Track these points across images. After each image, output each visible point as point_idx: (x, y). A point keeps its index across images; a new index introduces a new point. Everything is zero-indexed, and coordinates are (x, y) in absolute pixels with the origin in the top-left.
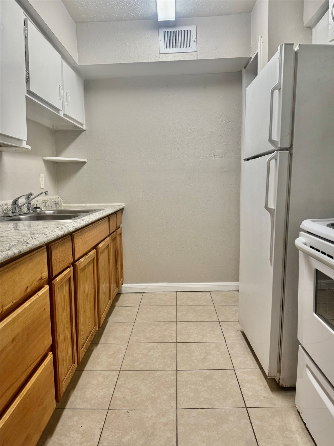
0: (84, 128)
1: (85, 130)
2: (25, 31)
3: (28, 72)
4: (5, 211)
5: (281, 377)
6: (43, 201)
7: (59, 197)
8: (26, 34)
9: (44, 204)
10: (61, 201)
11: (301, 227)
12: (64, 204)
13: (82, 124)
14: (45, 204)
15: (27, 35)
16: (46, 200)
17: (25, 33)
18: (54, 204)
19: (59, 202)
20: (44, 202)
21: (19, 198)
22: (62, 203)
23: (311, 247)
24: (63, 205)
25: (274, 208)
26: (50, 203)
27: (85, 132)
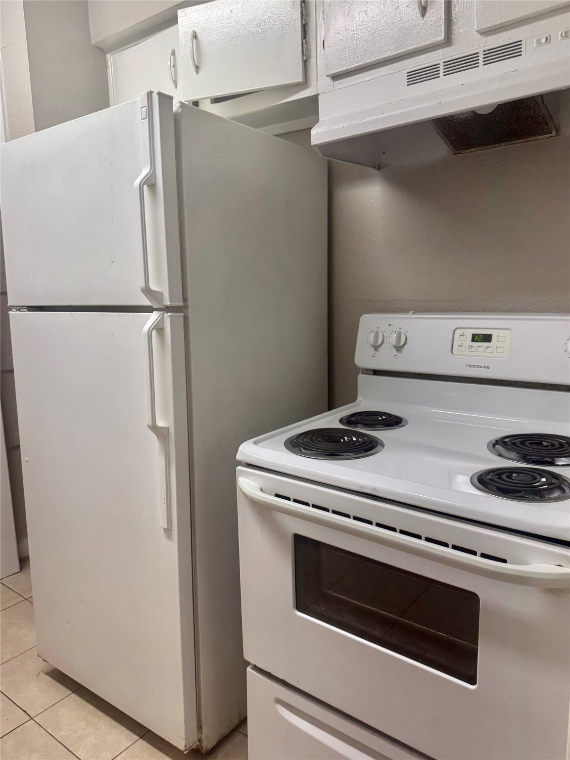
5: (203, 736)
11: (239, 457)
23: (277, 495)
25: (166, 426)
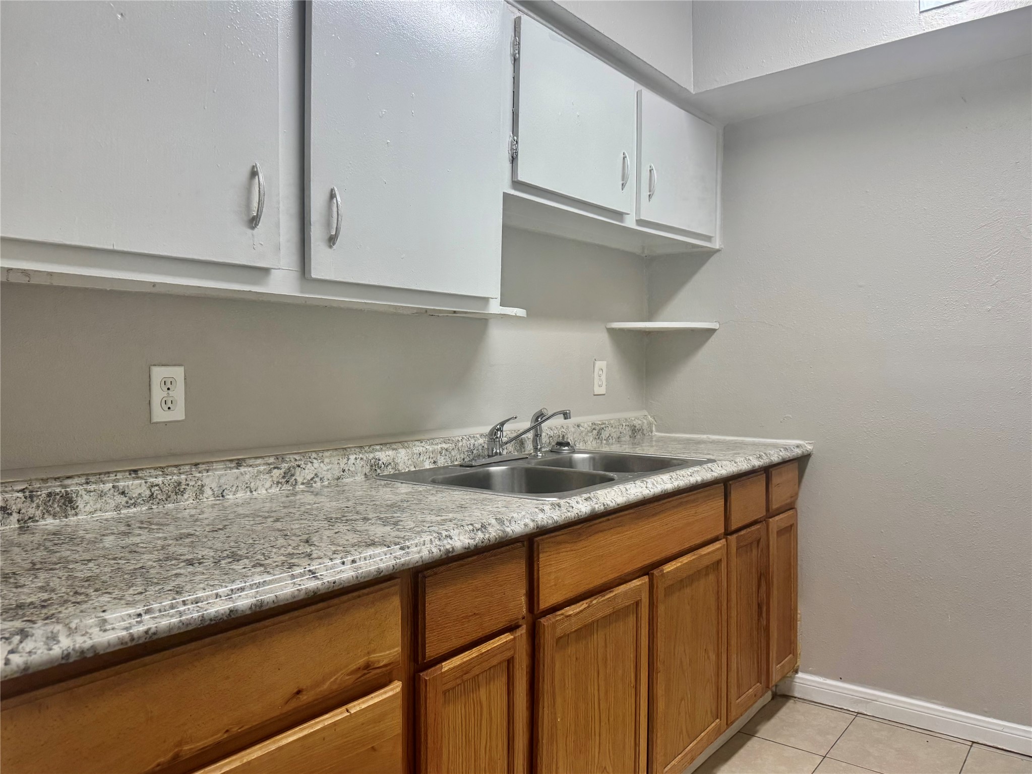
0: (716, 244)
1: (718, 251)
2: (514, 45)
3: (515, 138)
4: (475, 452)
6: (594, 426)
7: (646, 413)
8: (517, 52)
9: (595, 432)
10: (650, 424)
12: (658, 431)
13: (708, 238)
14: (599, 433)
15: (519, 53)
16: (603, 424)
17: (514, 51)
18: (627, 432)
19: (645, 427)
20: (597, 428)
21: (502, 424)
22: (654, 429)
24: (655, 433)
26: (613, 431)
27: (717, 254)
